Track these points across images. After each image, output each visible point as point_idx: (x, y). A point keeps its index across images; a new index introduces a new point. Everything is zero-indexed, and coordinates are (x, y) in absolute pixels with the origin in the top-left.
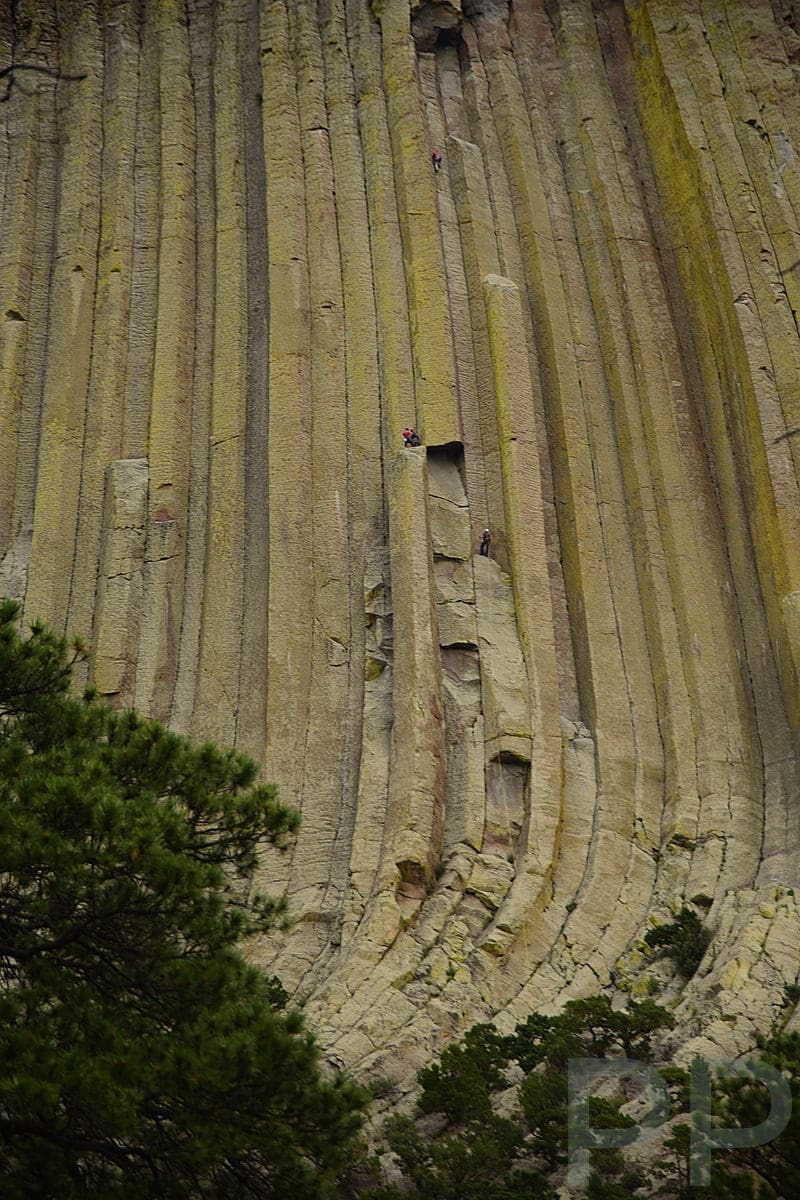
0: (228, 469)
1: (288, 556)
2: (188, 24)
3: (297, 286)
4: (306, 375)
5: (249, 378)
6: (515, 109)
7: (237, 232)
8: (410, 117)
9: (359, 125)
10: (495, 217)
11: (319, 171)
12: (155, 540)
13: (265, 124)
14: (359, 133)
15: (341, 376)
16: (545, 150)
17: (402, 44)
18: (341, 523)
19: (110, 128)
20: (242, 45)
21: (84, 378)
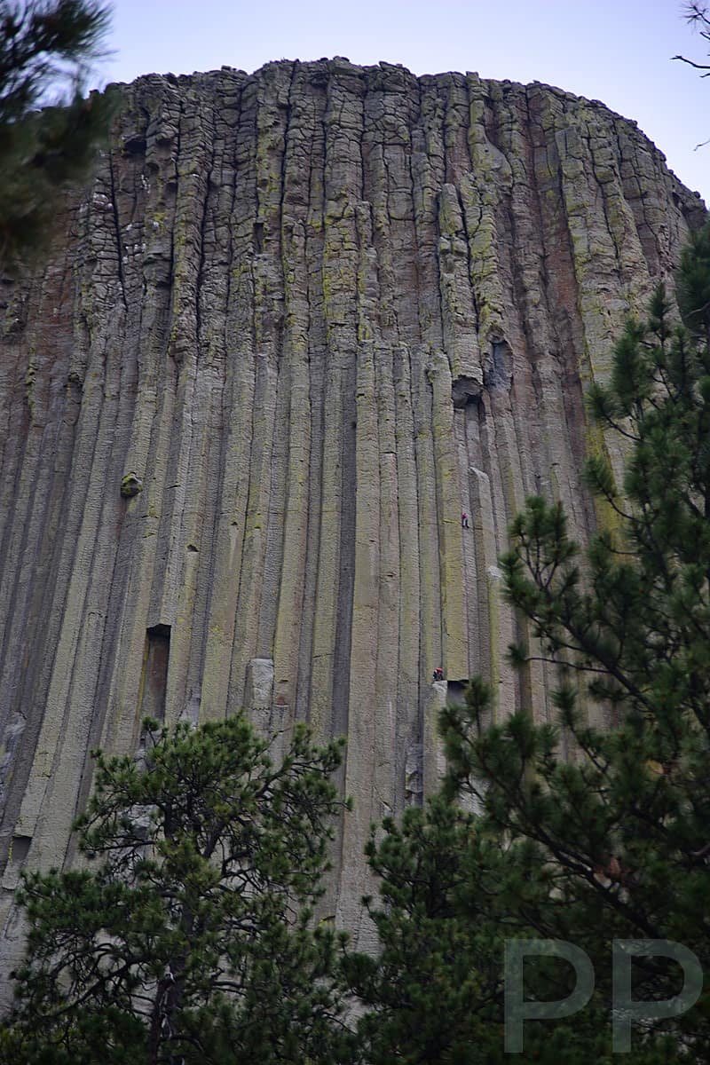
0: (323, 676)
1: (360, 744)
2: (309, 361)
3: (373, 559)
4: (375, 620)
5: (339, 615)
6: (512, 452)
7: (336, 515)
8: (449, 455)
9: (416, 454)
10: (496, 525)
11: (391, 482)
12: (276, 718)
13: (358, 445)
14: (416, 459)
15: (396, 624)
16: (528, 482)
17: (446, 404)
18: (392, 725)
19: (258, 427)
20: (344, 384)
21: (235, 599)
